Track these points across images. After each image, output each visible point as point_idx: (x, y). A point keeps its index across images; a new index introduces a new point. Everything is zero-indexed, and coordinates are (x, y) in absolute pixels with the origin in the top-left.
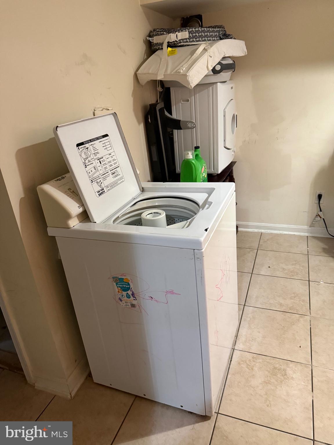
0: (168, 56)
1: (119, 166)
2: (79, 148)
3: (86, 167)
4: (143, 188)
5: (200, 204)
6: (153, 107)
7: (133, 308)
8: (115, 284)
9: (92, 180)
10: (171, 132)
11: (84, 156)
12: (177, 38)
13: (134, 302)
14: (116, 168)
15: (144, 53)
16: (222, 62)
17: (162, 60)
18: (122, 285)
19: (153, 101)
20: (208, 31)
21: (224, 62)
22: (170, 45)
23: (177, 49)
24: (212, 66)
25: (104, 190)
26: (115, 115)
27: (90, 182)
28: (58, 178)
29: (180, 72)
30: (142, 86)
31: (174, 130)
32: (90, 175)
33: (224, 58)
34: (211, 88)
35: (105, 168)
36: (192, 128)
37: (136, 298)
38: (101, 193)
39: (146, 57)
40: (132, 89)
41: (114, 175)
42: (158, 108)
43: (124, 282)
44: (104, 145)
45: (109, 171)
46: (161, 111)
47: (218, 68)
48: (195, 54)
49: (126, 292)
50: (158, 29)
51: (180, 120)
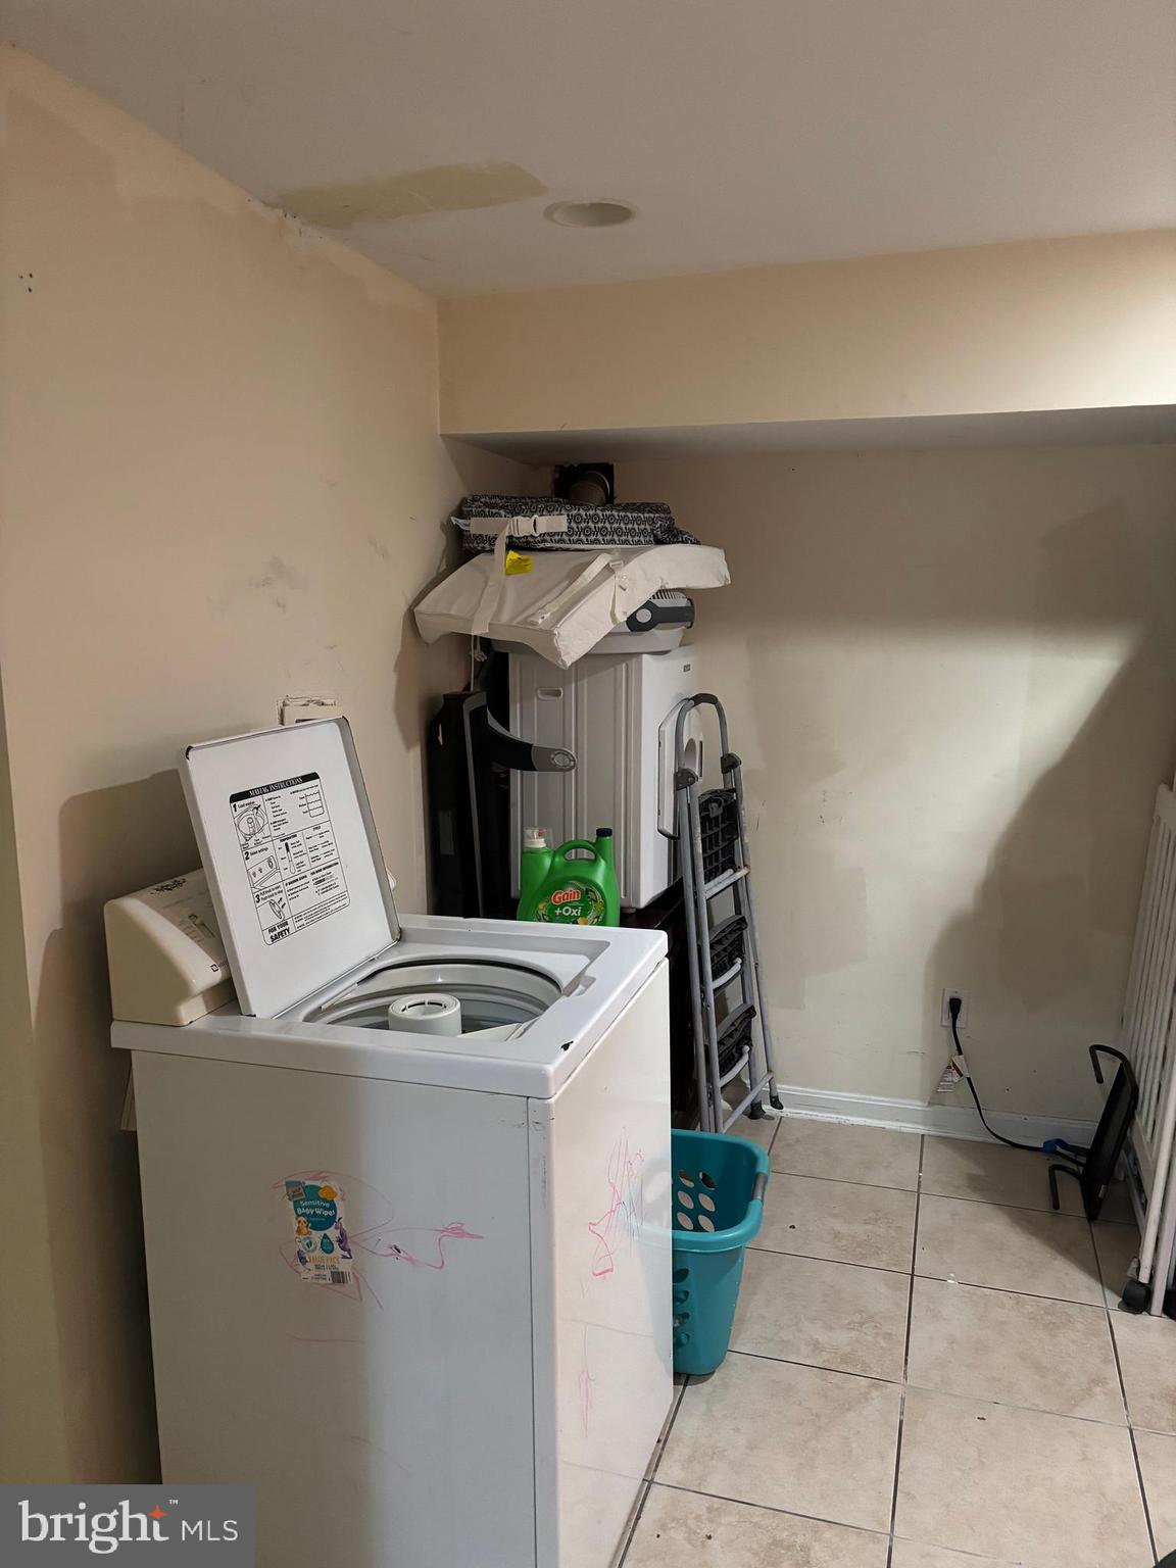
0: (508, 574)
1: (338, 861)
2: (235, 806)
3: (247, 858)
4: (401, 931)
5: (564, 983)
6: (453, 703)
7: (338, 1287)
8: (291, 1204)
9: (258, 896)
10: (503, 776)
11: (245, 828)
12: (535, 529)
13: (344, 1266)
14: (330, 866)
15: (439, 555)
16: (655, 601)
17: (490, 583)
18: (313, 1207)
19: (457, 688)
20: (622, 519)
21: (660, 603)
22: (513, 545)
23: (534, 558)
24: (625, 613)
25: (287, 927)
26: (343, 723)
27: (251, 900)
28: (163, 884)
29: (536, 624)
30: (427, 644)
31: (512, 771)
32: (255, 880)
33: (662, 592)
34: (624, 665)
35: (300, 864)
36: (566, 769)
37: (349, 1252)
38: (278, 933)
39: (444, 567)
40: (399, 650)
41: (321, 886)
42: (468, 707)
43: (319, 1198)
44: (304, 801)
45: (308, 874)
46: (478, 716)
47: (645, 617)
48: (580, 580)
49: (322, 1233)
50: (485, 496)
51: (531, 745)
